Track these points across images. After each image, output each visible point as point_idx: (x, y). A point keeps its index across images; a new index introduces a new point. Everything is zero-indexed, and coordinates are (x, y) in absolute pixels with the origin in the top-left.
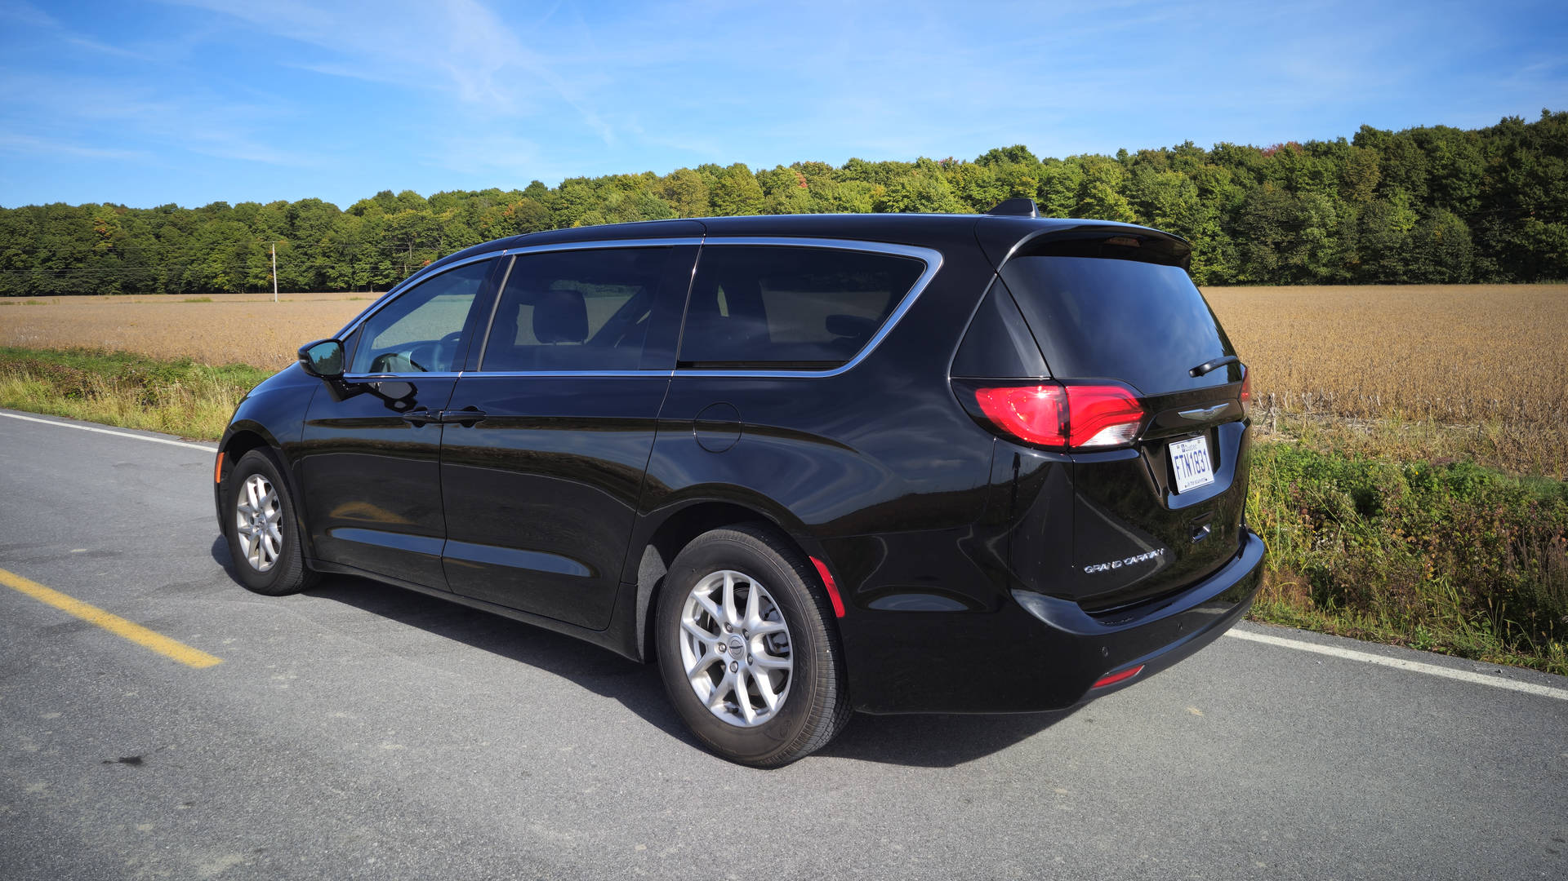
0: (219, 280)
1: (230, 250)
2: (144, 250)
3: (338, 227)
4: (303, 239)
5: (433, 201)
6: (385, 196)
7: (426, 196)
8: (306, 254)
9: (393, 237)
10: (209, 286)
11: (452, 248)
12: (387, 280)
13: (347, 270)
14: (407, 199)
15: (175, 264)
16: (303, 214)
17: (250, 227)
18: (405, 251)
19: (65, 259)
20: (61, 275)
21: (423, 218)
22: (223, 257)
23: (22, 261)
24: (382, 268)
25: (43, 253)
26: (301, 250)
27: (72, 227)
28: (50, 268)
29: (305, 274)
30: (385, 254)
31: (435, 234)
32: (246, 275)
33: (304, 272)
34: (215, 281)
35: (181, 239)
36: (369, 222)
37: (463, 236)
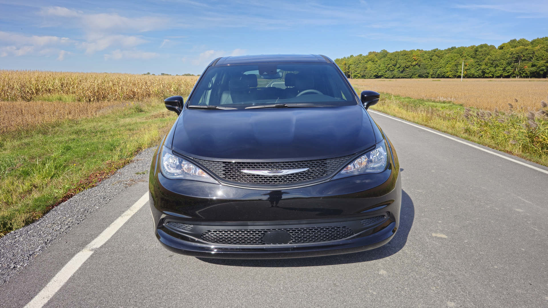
0: (448, 74)
1: (453, 63)
2: (426, 64)
3: (492, 54)
4: (479, 59)
5: (532, 43)
6: (513, 41)
7: (530, 40)
8: (479, 64)
9: (513, 57)
10: (445, 76)
11: (537, 61)
12: (508, 74)
13: (493, 69)
14: (522, 42)
15: (435, 68)
16: (480, 50)
17: (461, 55)
18: (517, 63)
19: (404, 67)
20: (402, 72)
21: (527, 49)
22: (450, 66)
23: (392, 68)
24: (507, 69)
25: (398, 66)
26: (477, 63)
27: (407, 57)
28: (399, 70)
29: (477, 72)
30: (509, 64)
31: (531, 56)
32: (457, 72)
33: (477, 71)
34: (447, 74)
35: (438, 60)
36: (505, 52)
37: (543, 56)
